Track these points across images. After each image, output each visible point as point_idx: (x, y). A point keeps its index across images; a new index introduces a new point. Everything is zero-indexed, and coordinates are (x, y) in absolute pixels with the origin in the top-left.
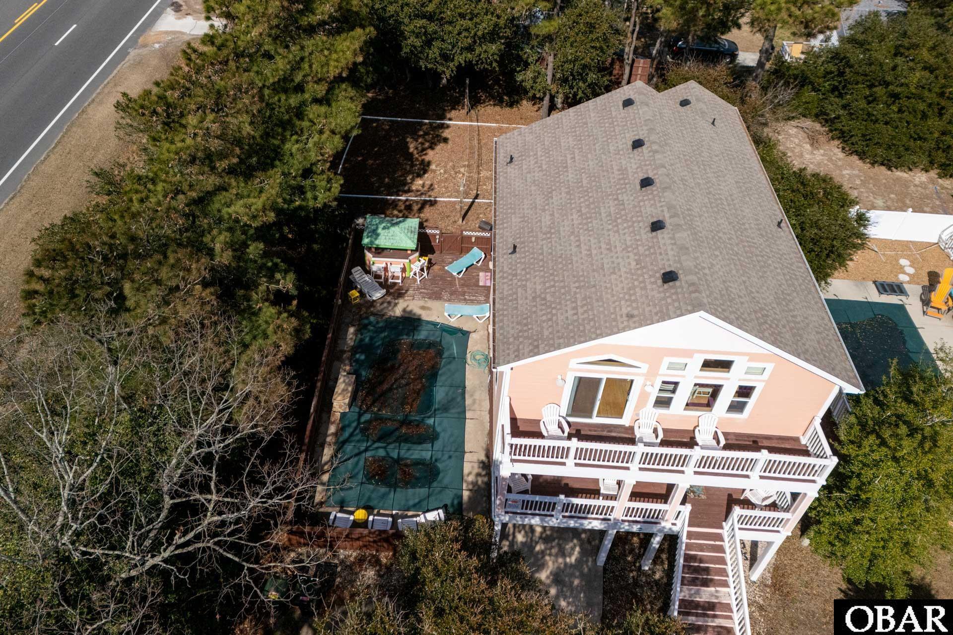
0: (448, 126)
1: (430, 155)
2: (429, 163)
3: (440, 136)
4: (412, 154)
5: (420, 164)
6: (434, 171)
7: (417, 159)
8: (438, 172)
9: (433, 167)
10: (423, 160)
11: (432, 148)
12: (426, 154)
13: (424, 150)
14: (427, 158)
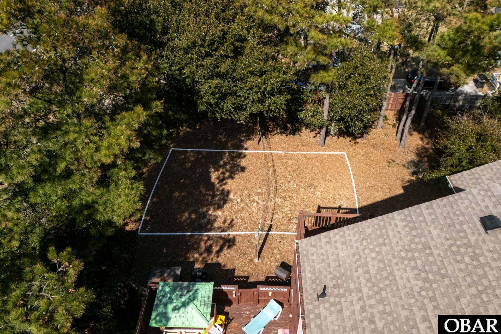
0: (245, 156)
1: (230, 185)
2: (228, 192)
3: (239, 166)
4: (213, 184)
5: (220, 194)
6: (232, 200)
7: (218, 189)
8: (235, 202)
9: (231, 196)
10: (223, 190)
11: (231, 177)
12: (225, 184)
13: (224, 179)
14: (226, 188)
